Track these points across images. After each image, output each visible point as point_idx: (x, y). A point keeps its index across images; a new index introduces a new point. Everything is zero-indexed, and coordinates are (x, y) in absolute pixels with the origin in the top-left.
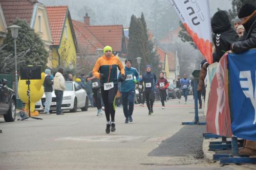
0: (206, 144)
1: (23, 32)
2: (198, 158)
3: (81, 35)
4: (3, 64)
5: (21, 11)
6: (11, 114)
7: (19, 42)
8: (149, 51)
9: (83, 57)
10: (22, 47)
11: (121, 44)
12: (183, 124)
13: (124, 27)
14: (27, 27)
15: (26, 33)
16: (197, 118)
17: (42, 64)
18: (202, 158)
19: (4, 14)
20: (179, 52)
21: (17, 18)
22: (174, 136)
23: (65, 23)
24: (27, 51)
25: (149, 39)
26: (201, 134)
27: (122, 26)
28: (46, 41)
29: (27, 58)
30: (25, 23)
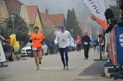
0: (106, 69)
1: (17, 18)
2: (102, 76)
3: (44, 19)
4: (8, 34)
5: (15, 9)
6: (12, 57)
7: (15, 23)
8: (77, 26)
9: (45, 30)
10: (16, 26)
11: (63, 23)
12: (95, 60)
13: (65, 15)
14: (18, 16)
15: (18, 19)
16: (101, 57)
17: (26, 33)
18: (105, 76)
19: (8, 10)
20: (91, 26)
21: (14, 12)
22: (90, 66)
23: (36, 14)
24: (19, 27)
25: (77, 20)
26: (103, 65)
27: (64, 14)
28: (28, 23)
29: (19, 31)
30: (18, 14)
